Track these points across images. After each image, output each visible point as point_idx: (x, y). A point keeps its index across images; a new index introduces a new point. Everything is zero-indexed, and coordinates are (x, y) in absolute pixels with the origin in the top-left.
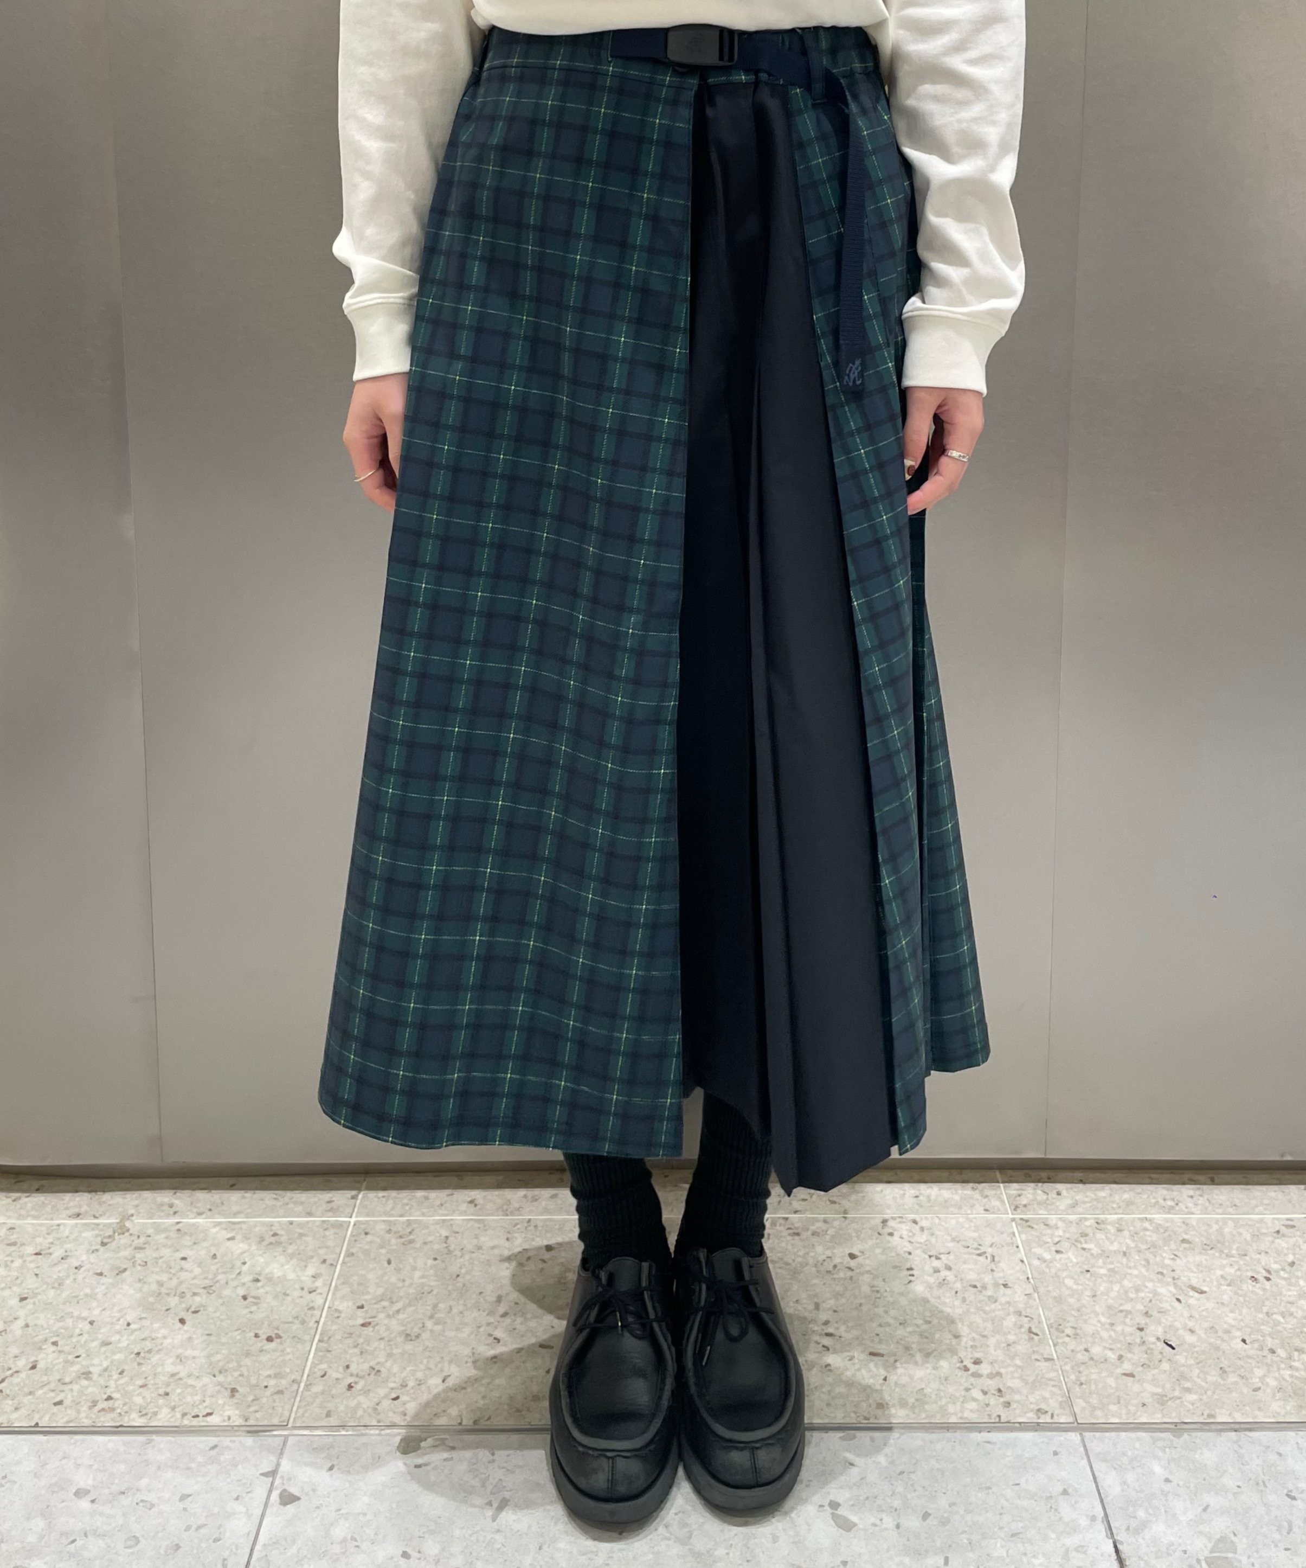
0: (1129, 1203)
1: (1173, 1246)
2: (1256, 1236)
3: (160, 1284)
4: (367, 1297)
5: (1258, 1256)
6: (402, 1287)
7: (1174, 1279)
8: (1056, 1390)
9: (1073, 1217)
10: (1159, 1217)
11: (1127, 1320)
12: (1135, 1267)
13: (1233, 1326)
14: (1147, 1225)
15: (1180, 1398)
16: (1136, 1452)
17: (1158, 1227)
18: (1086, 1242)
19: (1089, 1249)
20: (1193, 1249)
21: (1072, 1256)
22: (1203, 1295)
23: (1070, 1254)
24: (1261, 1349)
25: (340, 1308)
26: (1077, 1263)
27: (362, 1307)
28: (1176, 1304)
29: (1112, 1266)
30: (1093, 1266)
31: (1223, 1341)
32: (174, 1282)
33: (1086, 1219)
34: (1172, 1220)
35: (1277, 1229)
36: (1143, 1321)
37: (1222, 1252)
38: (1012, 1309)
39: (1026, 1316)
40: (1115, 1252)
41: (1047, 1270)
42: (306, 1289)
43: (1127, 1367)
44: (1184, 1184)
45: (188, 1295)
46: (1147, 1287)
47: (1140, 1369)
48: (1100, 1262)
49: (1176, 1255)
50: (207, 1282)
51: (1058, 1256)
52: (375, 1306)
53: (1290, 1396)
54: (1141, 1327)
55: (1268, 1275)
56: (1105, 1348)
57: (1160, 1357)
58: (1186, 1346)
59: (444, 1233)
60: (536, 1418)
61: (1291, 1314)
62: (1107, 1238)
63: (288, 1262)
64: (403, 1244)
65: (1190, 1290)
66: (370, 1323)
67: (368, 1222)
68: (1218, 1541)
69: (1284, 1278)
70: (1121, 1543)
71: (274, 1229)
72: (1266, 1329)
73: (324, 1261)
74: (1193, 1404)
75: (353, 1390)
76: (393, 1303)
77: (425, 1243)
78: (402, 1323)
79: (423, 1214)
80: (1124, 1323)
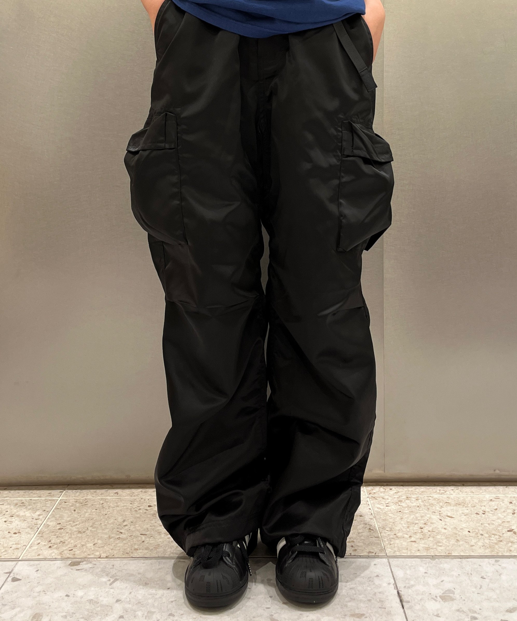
0: (422, 492)
1: (441, 504)
2: (481, 502)
4: (63, 521)
5: (481, 507)
6: (79, 518)
7: (440, 513)
9: (396, 496)
10: (436, 496)
11: (416, 526)
12: (423, 510)
13: (465, 527)
14: (430, 498)
15: (436, 548)
16: (413, 564)
17: (435, 499)
18: (401, 503)
19: (402, 505)
20: (451, 505)
22: (453, 518)
23: (393, 507)
24: (477, 534)
25: (50, 524)
26: (395, 509)
27: (60, 524)
28: (440, 521)
29: (411, 510)
30: (403, 510)
31: (459, 531)
33: (402, 497)
34: (442, 497)
35: (491, 499)
36: (422, 526)
37: (464, 506)
39: (369, 525)
40: (414, 506)
41: (381, 512)
42: (34, 519)
43: (413, 539)
44: (450, 486)
46: (427, 516)
47: (419, 540)
48: (406, 509)
49: (442, 507)
51: (387, 507)
52: (68, 523)
53: (488, 548)
55: (483, 512)
56: (404, 534)
57: (429, 536)
58: (442, 533)
59: (101, 502)
60: (135, 555)
61: (493, 524)
62: (411, 502)
63: (27, 511)
64: (82, 505)
65: (447, 517)
66: (63, 528)
67: (66, 499)
68: (446, 591)
69: (492, 514)
70: (401, 591)
71: (23, 502)
72: (480, 528)
73: (45, 510)
74: (442, 550)
75: (51, 548)
76: (74, 522)
77: (92, 505)
78: (78, 528)
79: (93, 497)
80: (414, 527)
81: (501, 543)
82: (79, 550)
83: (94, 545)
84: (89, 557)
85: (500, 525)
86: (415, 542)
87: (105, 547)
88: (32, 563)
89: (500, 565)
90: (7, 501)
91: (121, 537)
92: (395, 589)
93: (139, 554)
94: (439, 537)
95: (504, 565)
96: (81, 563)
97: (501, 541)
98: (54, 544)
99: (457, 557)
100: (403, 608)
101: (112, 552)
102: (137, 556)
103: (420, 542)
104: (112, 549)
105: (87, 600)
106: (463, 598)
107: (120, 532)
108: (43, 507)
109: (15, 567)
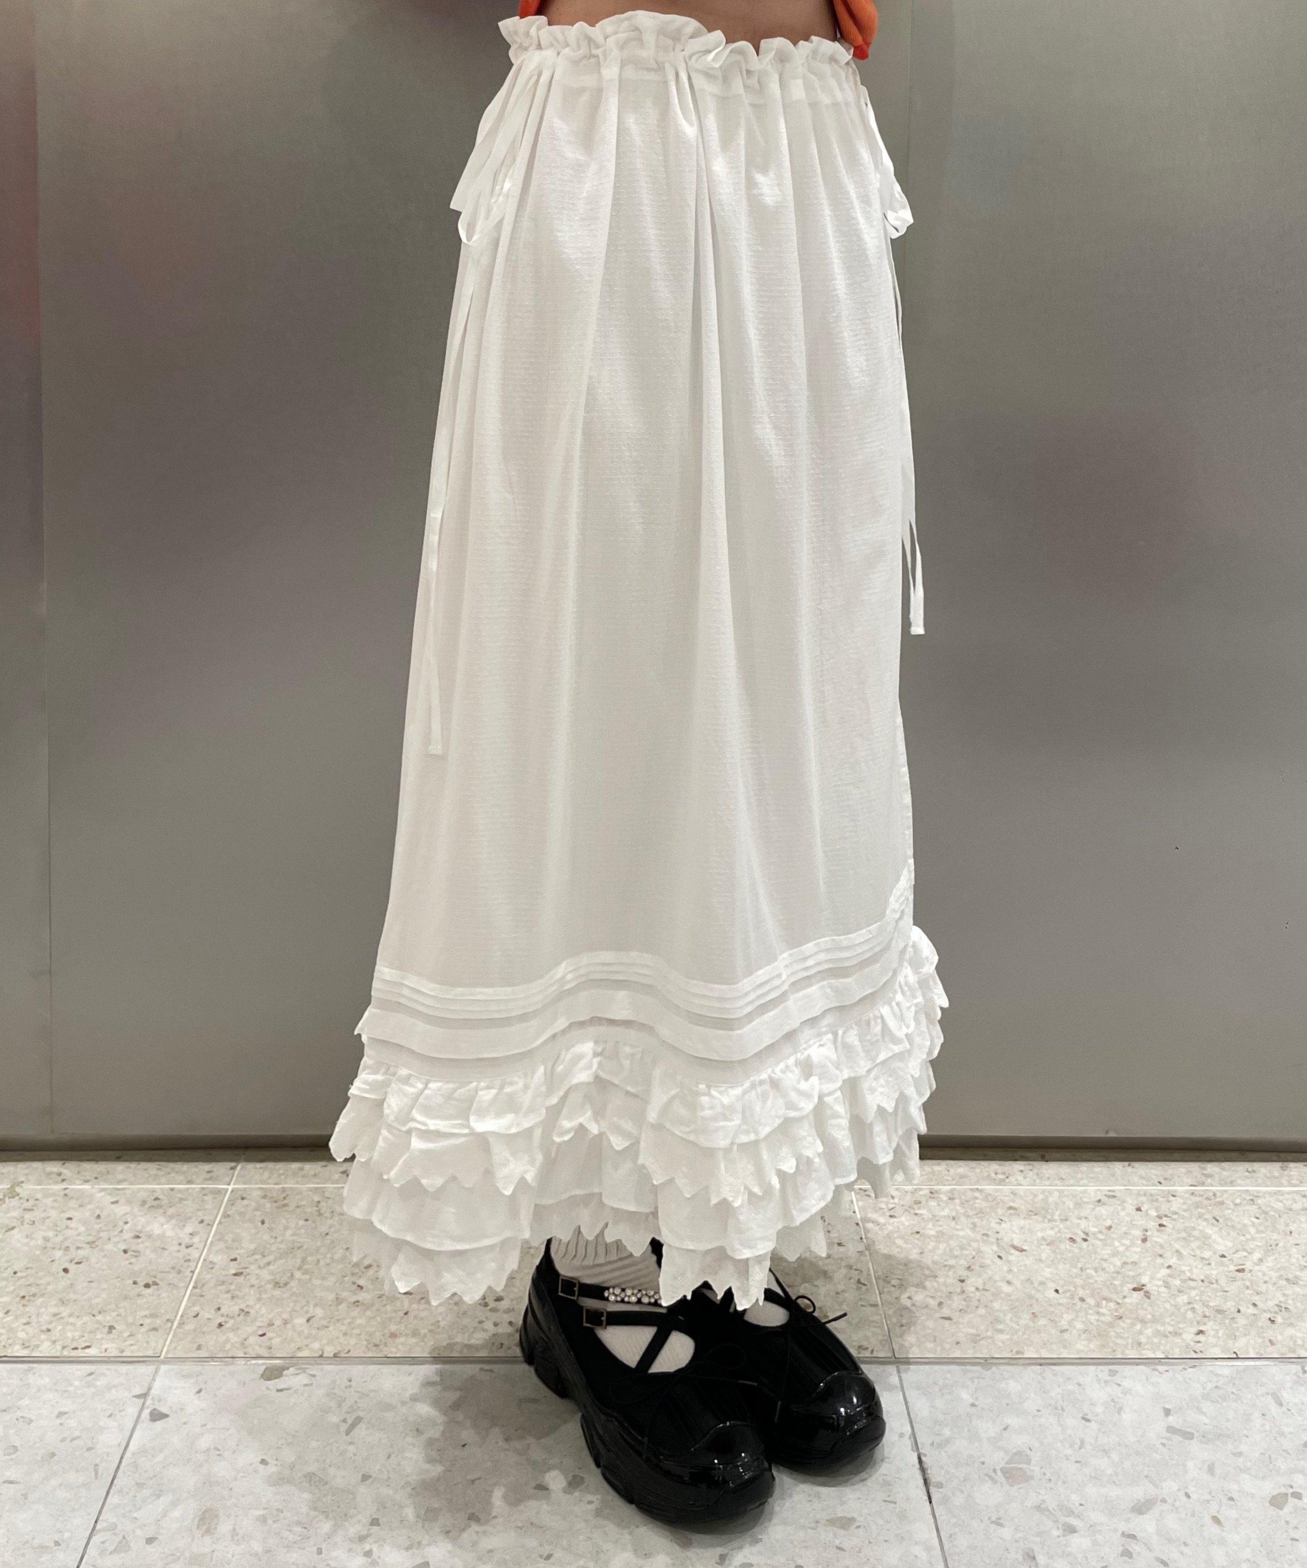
0: (962, 1176)
1: (1000, 1211)
2: (1078, 1205)
3: (46, 1239)
4: (241, 1251)
5: (1079, 1221)
6: (273, 1243)
7: (998, 1239)
8: (878, 1331)
9: (909, 1188)
10: (988, 1189)
11: (951, 1273)
12: (962, 1229)
13: (1047, 1279)
14: (977, 1194)
15: (991, 1338)
16: (947, 1381)
17: (987, 1197)
18: (919, 1208)
19: (921, 1215)
20: (1019, 1215)
21: (904, 1221)
22: (1024, 1253)
23: (903, 1219)
24: (1072, 1297)
25: (215, 1260)
26: (909, 1226)
27: (235, 1260)
28: (998, 1260)
29: (940, 1229)
30: (924, 1228)
31: (1039, 1291)
32: (60, 1238)
33: (921, 1189)
34: (1001, 1191)
35: (1098, 1198)
36: (963, 1273)
37: (1044, 1217)
38: (843, 1264)
39: (856, 1270)
40: (945, 1217)
41: (880, 1232)
42: (183, 1246)
43: (946, 1312)
44: (1016, 1160)
45: (72, 1249)
46: (971, 1246)
47: (958, 1314)
48: (930, 1226)
49: (1001, 1220)
50: (90, 1239)
51: (892, 1220)
52: (249, 1259)
53: (1094, 1336)
54: (962, 1278)
55: (1084, 1236)
56: (927, 1296)
57: (976, 1303)
58: (1003, 1295)
59: (316, 1198)
60: (393, 1351)
61: (1103, 1269)
62: (939, 1205)
63: (168, 1222)
64: (277, 1208)
65: (1011, 1249)
66: (242, 1273)
67: (245, 1189)
68: (1015, 1454)
69: (1101, 1240)
70: (925, 1455)
71: (156, 1195)
72: (1079, 1282)
73: (202, 1222)
74: (1003, 1343)
75: (223, 1328)
76: (264, 1256)
77: (298, 1207)
78: (272, 1273)
79: (297, 1183)
80: (948, 1276)
81: (1120, 1322)
82: (280, 1336)
83: (308, 1321)
84: (300, 1354)
85: (1118, 1273)
86: (949, 1319)
87: (331, 1328)
88: (188, 1368)
89: (1119, 1385)
90: (125, 1194)
91: (360, 1298)
92: (913, 1450)
93: (400, 1347)
94: (996, 1305)
95: (1126, 1383)
96: (285, 1373)
97: (1121, 1318)
98: (227, 1316)
99: (1034, 1361)
100: (931, 1502)
101: (346, 1342)
102: (396, 1353)
103: (961, 1320)
104: (345, 1334)
105: (304, 1476)
106: (1048, 1476)
107: (358, 1286)
108: (198, 1210)
109: (154, 1380)
